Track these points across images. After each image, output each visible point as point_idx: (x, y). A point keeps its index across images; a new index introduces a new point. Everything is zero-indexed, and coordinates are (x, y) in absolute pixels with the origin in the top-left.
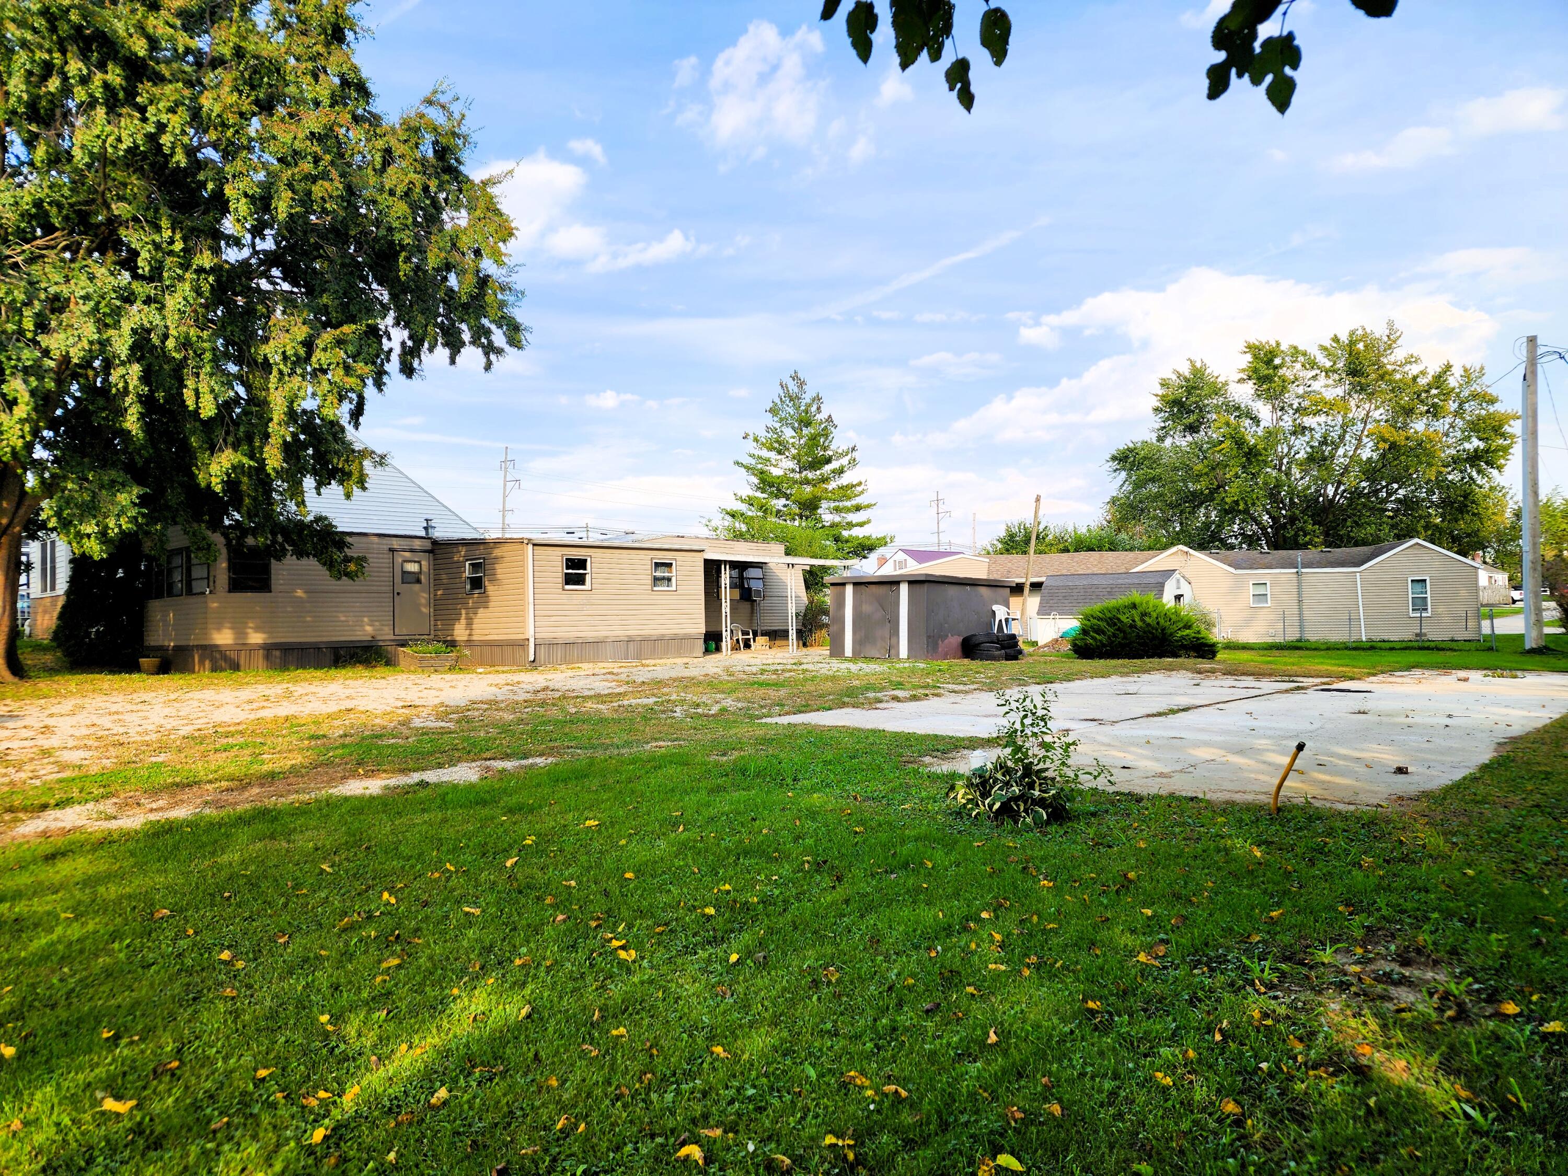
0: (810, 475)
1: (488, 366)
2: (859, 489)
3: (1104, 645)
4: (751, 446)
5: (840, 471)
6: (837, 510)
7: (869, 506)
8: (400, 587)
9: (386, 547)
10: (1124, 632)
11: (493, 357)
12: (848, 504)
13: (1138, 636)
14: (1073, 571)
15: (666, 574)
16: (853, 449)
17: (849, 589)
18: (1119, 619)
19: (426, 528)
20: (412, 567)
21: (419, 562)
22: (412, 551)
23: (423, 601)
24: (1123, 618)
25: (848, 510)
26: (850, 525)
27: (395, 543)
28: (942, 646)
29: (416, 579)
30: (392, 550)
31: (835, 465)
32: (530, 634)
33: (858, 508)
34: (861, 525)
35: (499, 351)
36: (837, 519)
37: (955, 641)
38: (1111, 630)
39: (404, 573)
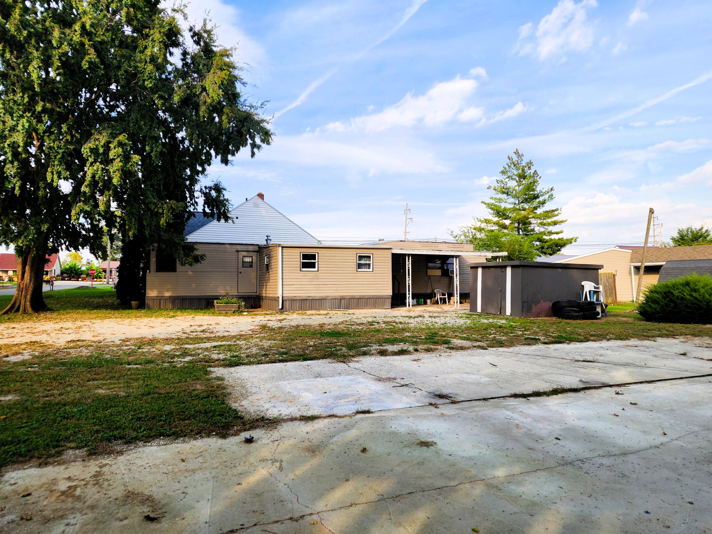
0: (526, 206)
1: (253, 154)
2: (556, 213)
3: (658, 312)
4: (493, 193)
5: (544, 203)
6: (543, 224)
7: (562, 222)
8: (241, 269)
9: (234, 250)
10: (675, 303)
11: (255, 150)
12: (549, 220)
13: (687, 306)
14: (692, 258)
15: (367, 262)
16: (552, 189)
17: (480, 270)
18: (672, 293)
19: (267, 240)
20: (248, 260)
21: (252, 257)
22: (248, 251)
23: (253, 277)
24: (676, 293)
25: (549, 224)
26: (550, 233)
27: (239, 248)
28: (535, 309)
29: (251, 265)
30: (237, 251)
31: (541, 199)
32: (280, 294)
33: (555, 223)
34: (557, 233)
35: (259, 147)
36: (542, 230)
37: (547, 305)
38: (663, 302)
39: (243, 262)
